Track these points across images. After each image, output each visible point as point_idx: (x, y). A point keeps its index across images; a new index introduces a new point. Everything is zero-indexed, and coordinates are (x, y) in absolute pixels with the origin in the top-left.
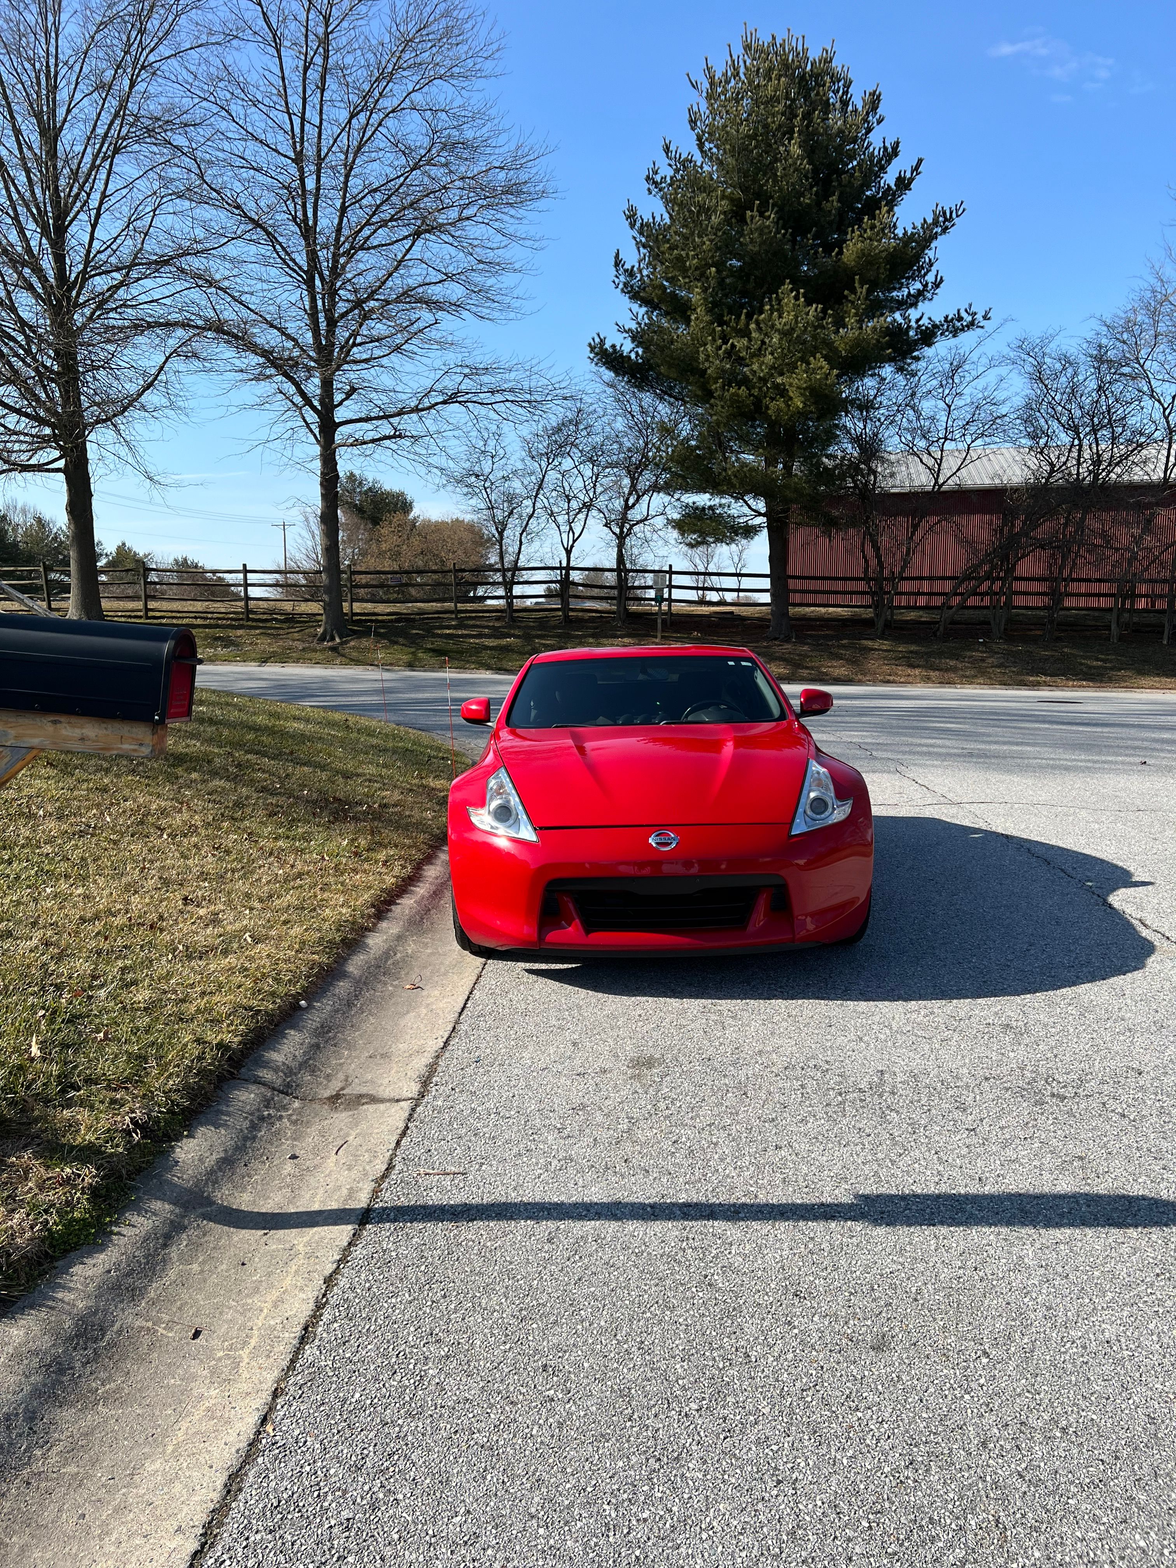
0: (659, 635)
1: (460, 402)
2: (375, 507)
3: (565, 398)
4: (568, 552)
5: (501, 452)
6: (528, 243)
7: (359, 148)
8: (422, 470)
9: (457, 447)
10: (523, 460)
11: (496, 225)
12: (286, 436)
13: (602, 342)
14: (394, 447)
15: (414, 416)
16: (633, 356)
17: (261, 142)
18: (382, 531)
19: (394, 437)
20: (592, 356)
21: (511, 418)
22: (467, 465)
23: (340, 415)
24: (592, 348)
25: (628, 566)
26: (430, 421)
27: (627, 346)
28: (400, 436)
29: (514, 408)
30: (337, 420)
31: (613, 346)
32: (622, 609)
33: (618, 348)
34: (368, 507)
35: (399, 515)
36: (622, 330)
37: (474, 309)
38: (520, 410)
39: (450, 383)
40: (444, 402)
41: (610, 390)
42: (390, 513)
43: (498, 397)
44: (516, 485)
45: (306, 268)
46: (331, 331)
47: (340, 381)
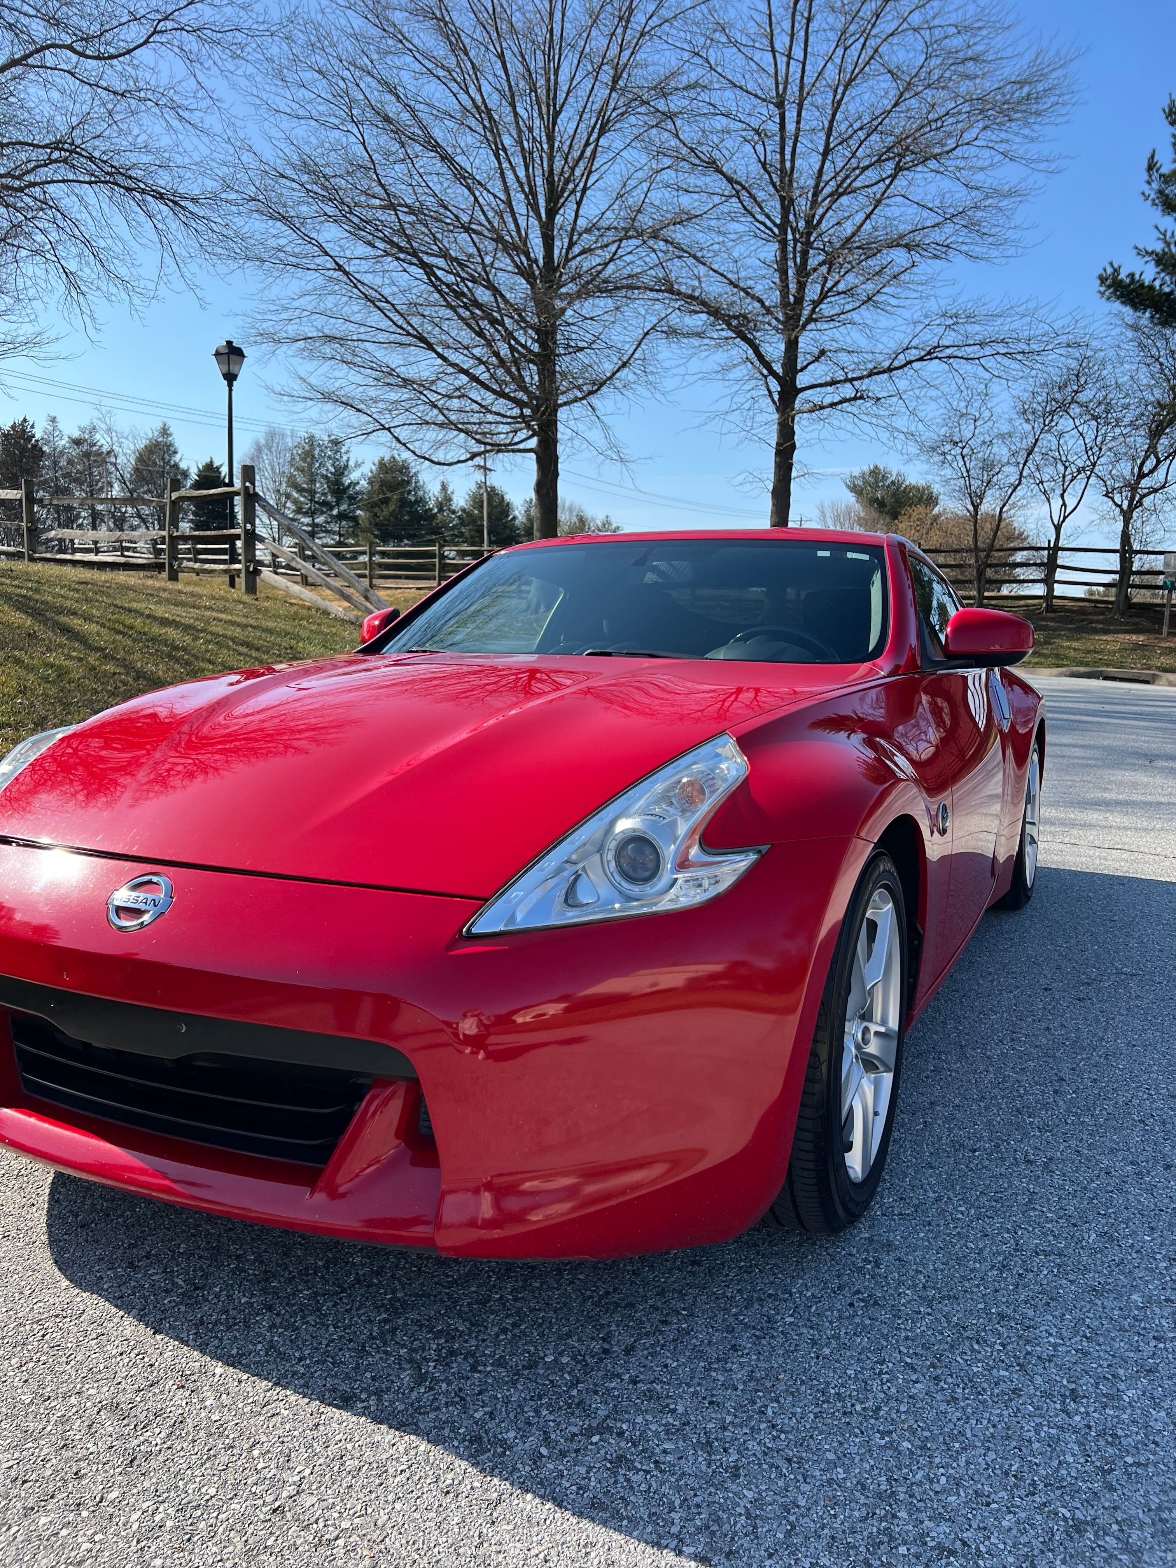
0: (1165, 629)
1: (940, 359)
2: (896, 501)
3: (1068, 346)
4: (1058, 528)
5: (987, 414)
6: (1043, 166)
7: (851, 80)
8: (885, 436)
9: (933, 411)
10: (1010, 420)
11: (1002, 147)
12: (747, 406)
13: (1116, 271)
14: (855, 410)
15: (886, 376)
16: (1157, 284)
17: (741, 88)
18: (900, 526)
19: (855, 398)
20: (1102, 289)
21: (1002, 374)
22: (943, 431)
23: (802, 380)
24: (1102, 280)
25: (1136, 546)
26: (902, 380)
27: (1149, 273)
28: (861, 398)
29: (1006, 361)
30: (799, 386)
31: (1132, 275)
32: (1122, 598)
33: (1137, 277)
34: (889, 500)
35: (921, 509)
36: (1142, 253)
37: (964, 248)
38: (1015, 365)
39: (929, 338)
40: (921, 359)
41: (1130, 334)
42: (910, 506)
43: (988, 350)
44: (1001, 451)
45: (778, 221)
46: (801, 286)
47: (806, 342)
